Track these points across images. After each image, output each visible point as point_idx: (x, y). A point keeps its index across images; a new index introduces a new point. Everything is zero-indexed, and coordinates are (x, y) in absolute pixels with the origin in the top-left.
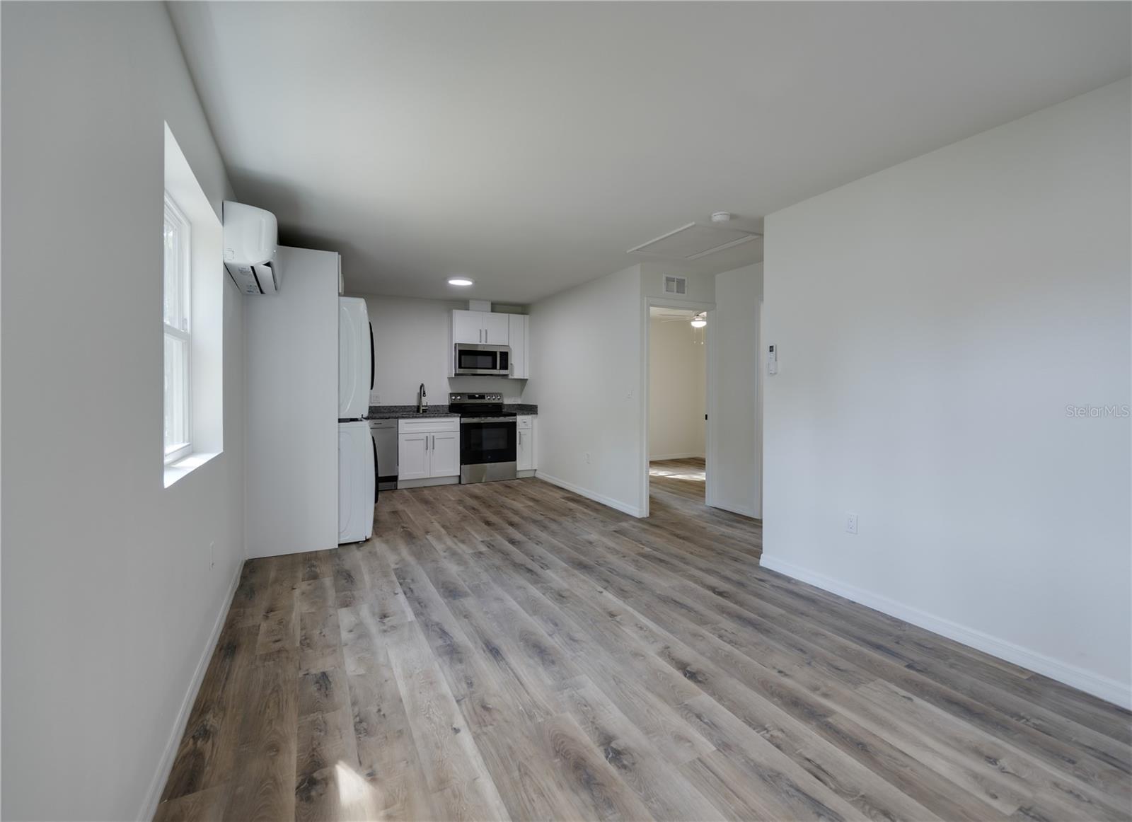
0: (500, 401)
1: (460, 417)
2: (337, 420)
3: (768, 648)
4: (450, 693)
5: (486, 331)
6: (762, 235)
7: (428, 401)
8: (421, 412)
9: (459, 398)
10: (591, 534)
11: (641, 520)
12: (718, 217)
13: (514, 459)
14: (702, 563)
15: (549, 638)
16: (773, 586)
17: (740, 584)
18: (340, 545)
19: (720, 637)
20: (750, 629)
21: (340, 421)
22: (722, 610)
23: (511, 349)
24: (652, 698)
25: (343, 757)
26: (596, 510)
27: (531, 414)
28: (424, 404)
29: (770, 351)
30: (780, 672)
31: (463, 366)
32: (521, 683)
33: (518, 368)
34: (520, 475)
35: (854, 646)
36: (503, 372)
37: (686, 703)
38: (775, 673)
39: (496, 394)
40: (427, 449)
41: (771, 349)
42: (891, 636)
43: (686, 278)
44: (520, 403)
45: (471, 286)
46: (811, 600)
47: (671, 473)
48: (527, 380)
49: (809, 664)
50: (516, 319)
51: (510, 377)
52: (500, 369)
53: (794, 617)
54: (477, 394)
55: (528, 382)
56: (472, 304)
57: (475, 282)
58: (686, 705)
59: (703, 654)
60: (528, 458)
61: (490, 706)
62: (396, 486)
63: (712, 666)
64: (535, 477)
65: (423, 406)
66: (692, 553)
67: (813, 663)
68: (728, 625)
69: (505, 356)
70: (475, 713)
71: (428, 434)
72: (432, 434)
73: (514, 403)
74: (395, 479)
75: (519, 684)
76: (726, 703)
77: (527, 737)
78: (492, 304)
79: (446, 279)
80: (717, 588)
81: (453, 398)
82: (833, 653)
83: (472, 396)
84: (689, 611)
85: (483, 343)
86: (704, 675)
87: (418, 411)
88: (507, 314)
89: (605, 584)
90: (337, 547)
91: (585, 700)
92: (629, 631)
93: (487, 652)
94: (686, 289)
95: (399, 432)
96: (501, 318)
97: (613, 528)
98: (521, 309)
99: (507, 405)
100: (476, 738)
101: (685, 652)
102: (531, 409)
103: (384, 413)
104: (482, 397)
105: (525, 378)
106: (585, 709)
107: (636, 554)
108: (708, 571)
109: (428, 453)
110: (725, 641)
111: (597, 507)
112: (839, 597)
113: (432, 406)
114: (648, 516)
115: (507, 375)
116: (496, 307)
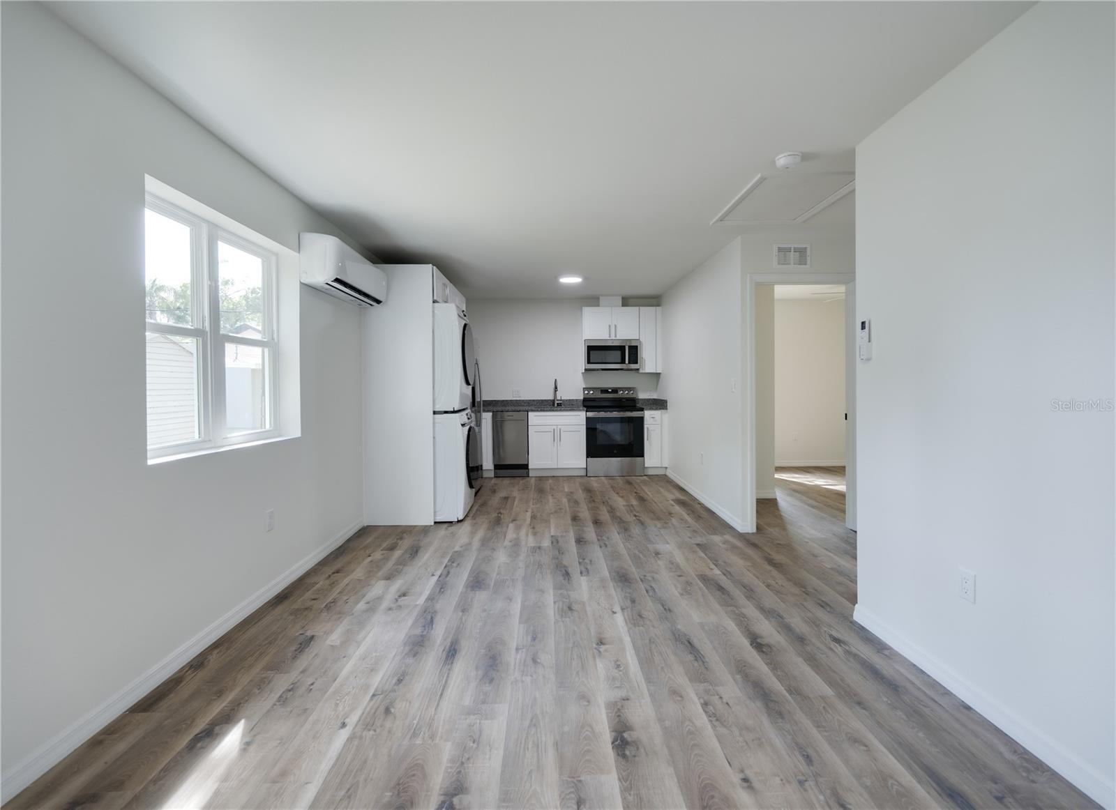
0: (634, 396)
1: (587, 411)
2: (432, 413)
3: (759, 739)
4: (375, 686)
5: (615, 326)
6: (853, 173)
7: (563, 395)
8: (556, 405)
9: (591, 392)
10: (668, 543)
11: (743, 537)
12: (782, 161)
13: (642, 455)
14: (770, 600)
15: (513, 651)
16: (848, 652)
17: (801, 640)
18: (435, 523)
19: (705, 704)
20: (757, 706)
21: (435, 413)
22: (742, 670)
23: (640, 342)
24: (550, 759)
25: (248, 718)
26: (698, 517)
27: (660, 409)
28: (559, 398)
29: (862, 329)
30: (745, 780)
31: (591, 361)
32: (442, 694)
33: (649, 361)
34: (650, 472)
35: (906, 778)
36: (633, 366)
37: (582, 778)
38: (736, 778)
39: (629, 389)
40: (554, 441)
41: (863, 327)
42: (996, 783)
43: (808, 246)
44: (655, 397)
45: (582, 282)
46: (892, 687)
47: (831, 482)
48: (660, 374)
49: (801, 783)
50: (648, 311)
51: (641, 371)
52: (629, 363)
53: (840, 706)
54: (610, 388)
55: (661, 376)
56: (602, 300)
57: (586, 279)
58: (580, 781)
59: (661, 720)
60: (656, 454)
61: (393, 710)
62: (528, 473)
63: (658, 740)
64: (665, 475)
65: (558, 400)
66: (768, 586)
67: (810, 784)
68: (731, 689)
69: (634, 350)
70: (375, 713)
71: (555, 427)
72: (559, 427)
73: (649, 397)
74: (526, 467)
75: (439, 694)
76: (631, 798)
77: (389, 756)
78: (623, 298)
79: (556, 278)
80: (761, 637)
81: (586, 392)
82: (858, 777)
83: (605, 391)
84: (696, 660)
85: (613, 337)
86: (638, 749)
87: (554, 405)
88: (637, 308)
89: (628, 603)
90: (432, 524)
91: (480, 736)
92: (601, 667)
93: (444, 652)
94: (808, 259)
95: (529, 424)
96: (632, 311)
97: (699, 540)
98: (654, 300)
99: (642, 400)
100: (350, 739)
101: (642, 713)
102: (660, 404)
103: (524, 406)
104: (615, 391)
105: (658, 372)
106: (471, 745)
107: (697, 576)
108: (768, 613)
109: (556, 444)
110: (706, 712)
111: (704, 514)
112: (947, 693)
113: (567, 400)
114: (755, 531)
115: (638, 369)
116: (626, 302)
